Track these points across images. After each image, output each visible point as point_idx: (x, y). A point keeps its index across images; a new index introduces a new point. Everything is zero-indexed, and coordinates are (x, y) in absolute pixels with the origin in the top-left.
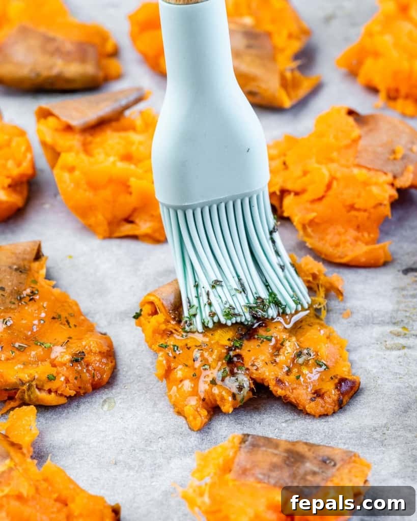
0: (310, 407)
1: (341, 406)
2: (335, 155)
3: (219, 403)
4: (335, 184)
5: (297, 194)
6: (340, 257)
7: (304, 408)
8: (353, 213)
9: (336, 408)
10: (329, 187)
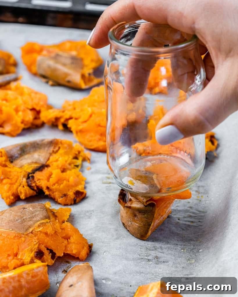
0: (60, 200)
1: (75, 202)
2: (96, 104)
3: (19, 194)
4: (93, 116)
5: (76, 119)
6: (91, 146)
7: (58, 200)
8: (100, 128)
9: (73, 203)
10: (91, 116)
